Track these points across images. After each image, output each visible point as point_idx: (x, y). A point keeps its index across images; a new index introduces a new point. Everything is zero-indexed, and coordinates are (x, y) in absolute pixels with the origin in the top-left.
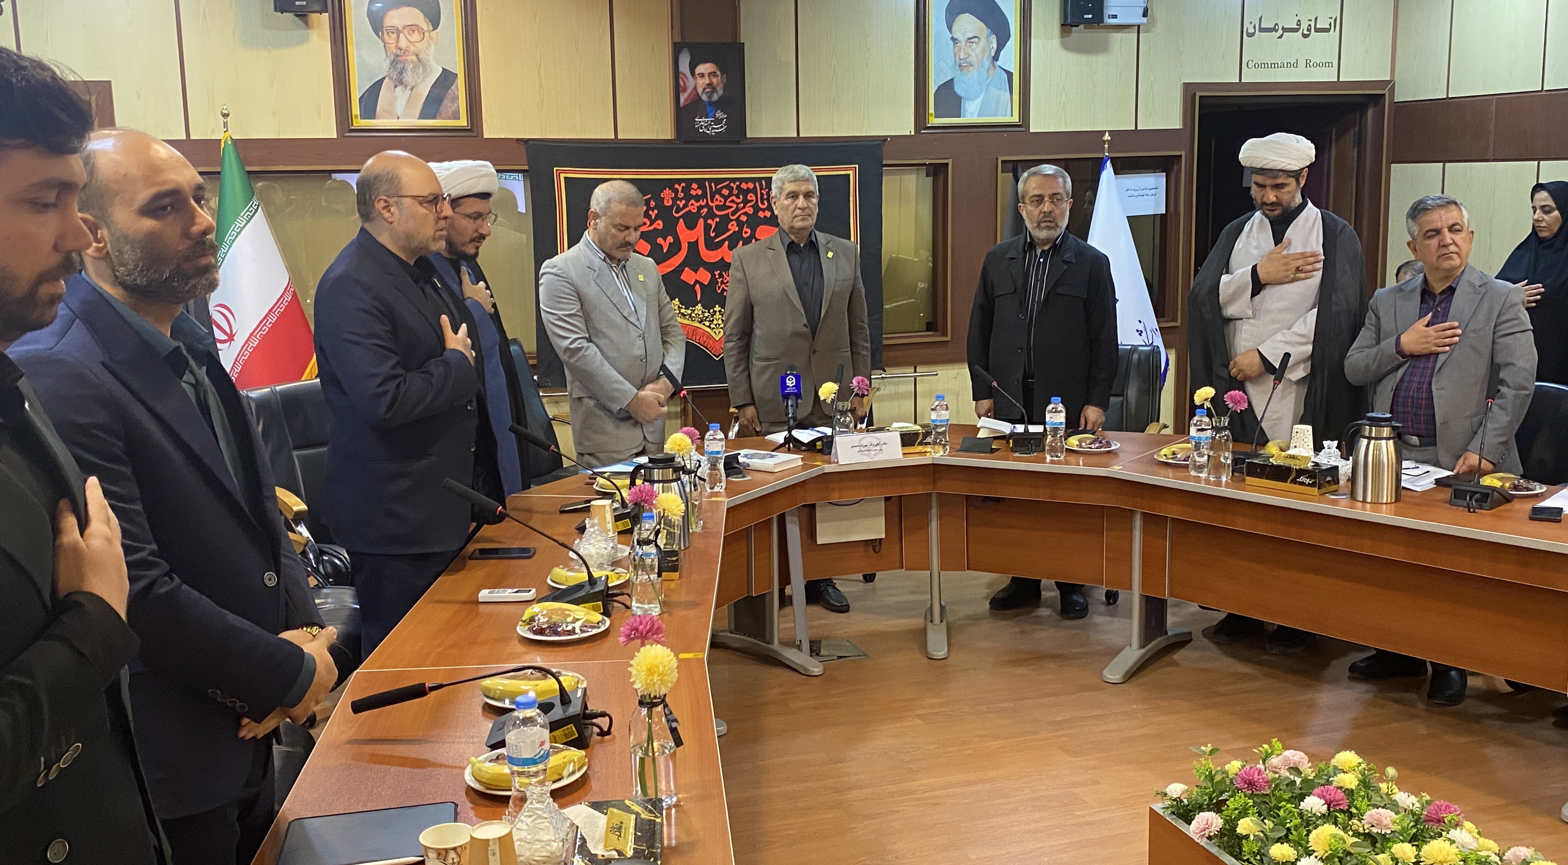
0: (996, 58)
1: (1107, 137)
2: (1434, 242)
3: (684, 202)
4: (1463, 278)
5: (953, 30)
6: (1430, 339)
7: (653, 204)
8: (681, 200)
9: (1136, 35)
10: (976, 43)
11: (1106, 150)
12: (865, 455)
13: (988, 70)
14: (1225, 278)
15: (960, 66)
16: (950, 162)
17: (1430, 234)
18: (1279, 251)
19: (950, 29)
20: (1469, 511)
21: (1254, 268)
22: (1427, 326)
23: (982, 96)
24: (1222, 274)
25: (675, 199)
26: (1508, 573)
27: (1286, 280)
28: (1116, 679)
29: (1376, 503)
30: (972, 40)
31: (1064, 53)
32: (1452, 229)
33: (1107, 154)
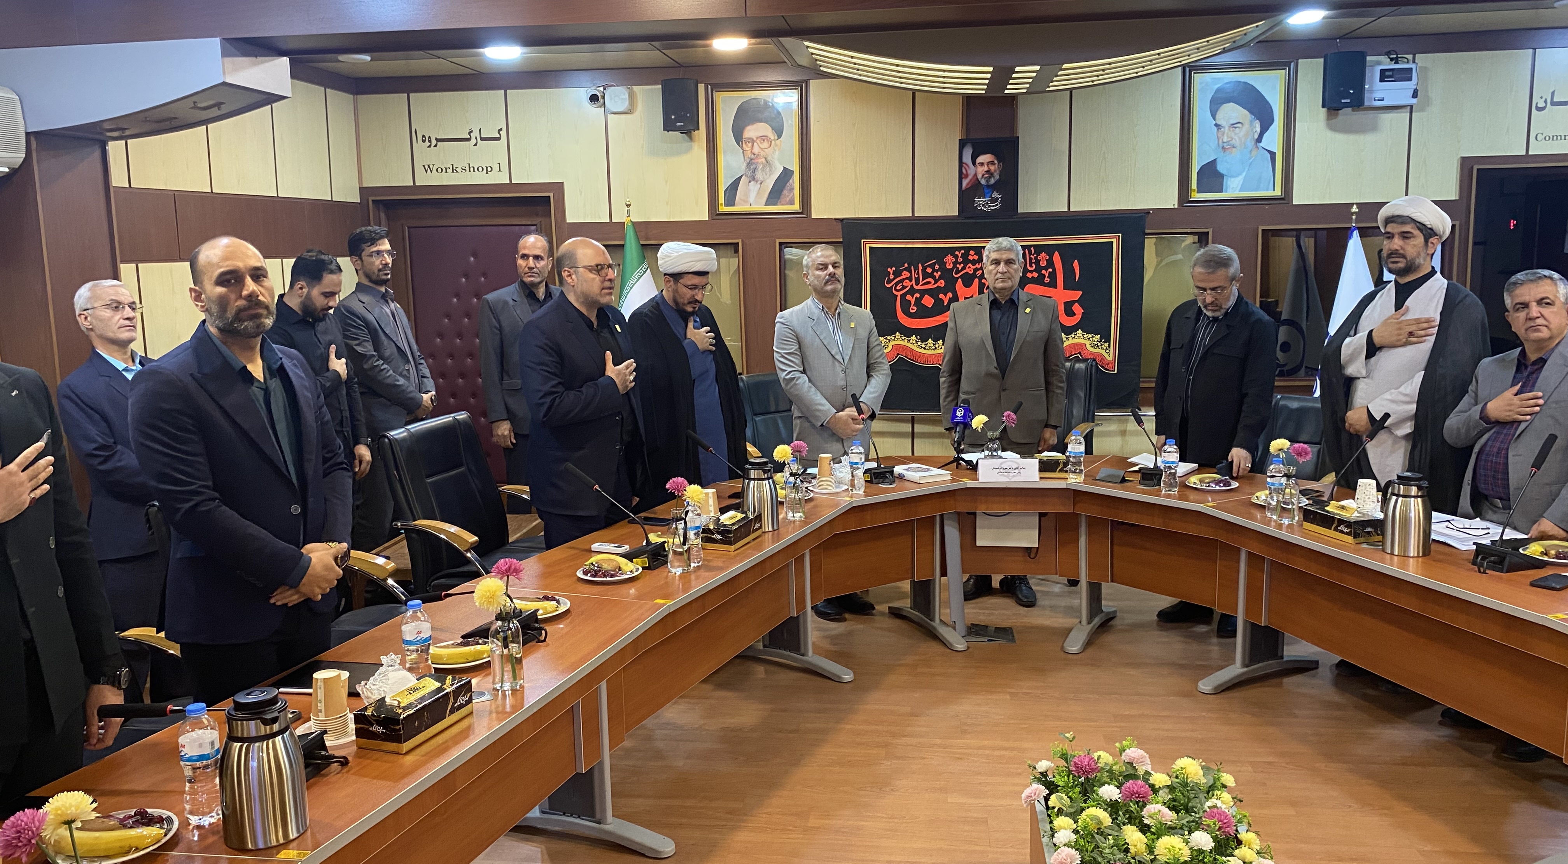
0: (1259, 140)
1: (1355, 209)
2: (1522, 315)
3: (962, 265)
4: (1556, 351)
5: (1217, 117)
6: (1512, 408)
7: (937, 267)
8: (960, 263)
9: (1408, 114)
10: (1239, 127)
11: (1354, 221)
12: (1004, 476)
13: (1251, 151)
14: (1348, 340)
15: (1223, 148)
16: (1210, 231)
17: (1518, 306)
18: (1398, 317)
19: (1214, 116)
20: (1480, 572)
21: (1371, 332)
22: (1516, 395)
23: (1244, 174)
24: (1348, 335)
25: (955, 263)
27: (1399, 343)
28: (1209, 690)
29: (1404, 556)
30: (1235, 126)
31: (1330, 134)
32: (1540, 302)
33: (1354, 225)
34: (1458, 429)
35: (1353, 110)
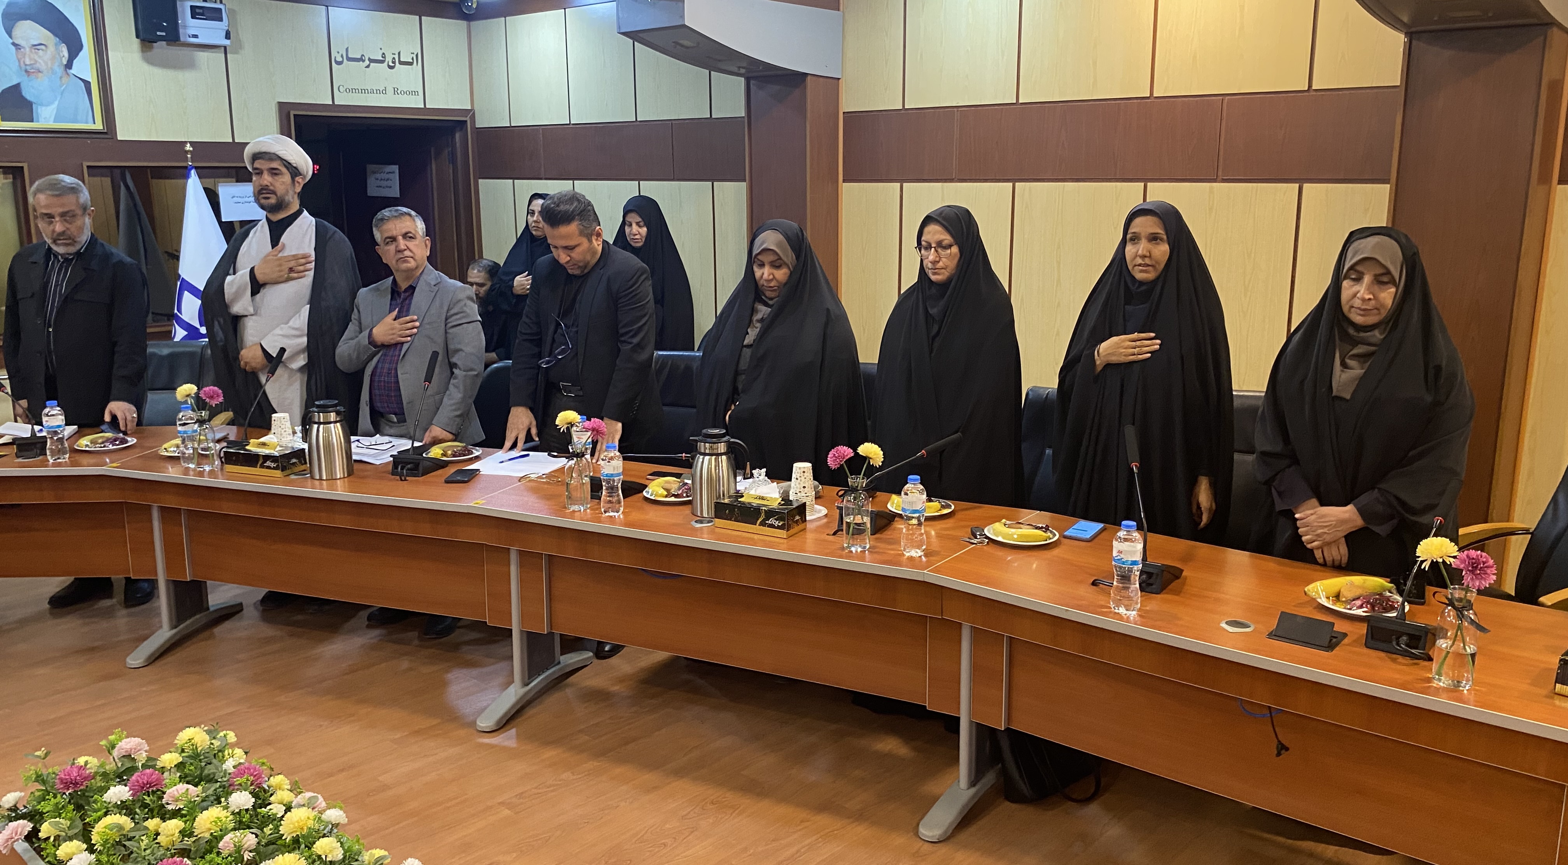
0: (69, 65)
1: (188, 147)
2: (392, 248)
4: (421, 278)
6: (394, 331)
9: (223, 55)
10: (42, 50)
11: (189, 159)
13: (61, 78)
14: (229, 279)
15: (26, 71)
16: (25, 166)
17: (388, 240)
18: (276, 253)
19: (10, 34)
20: (401, 480)
21: (252, 271)
22: (395, 320)
23: (57, 103)
24: (228, 274)
26: (425, 531)
27: (281, 280)
28: (139, 663)
29: (332, 479)
30: (38, 47)
31: (146, 67)
32: (405, 236)
33: (190, 164)
34: (349, 355)
35: (168, 45)
